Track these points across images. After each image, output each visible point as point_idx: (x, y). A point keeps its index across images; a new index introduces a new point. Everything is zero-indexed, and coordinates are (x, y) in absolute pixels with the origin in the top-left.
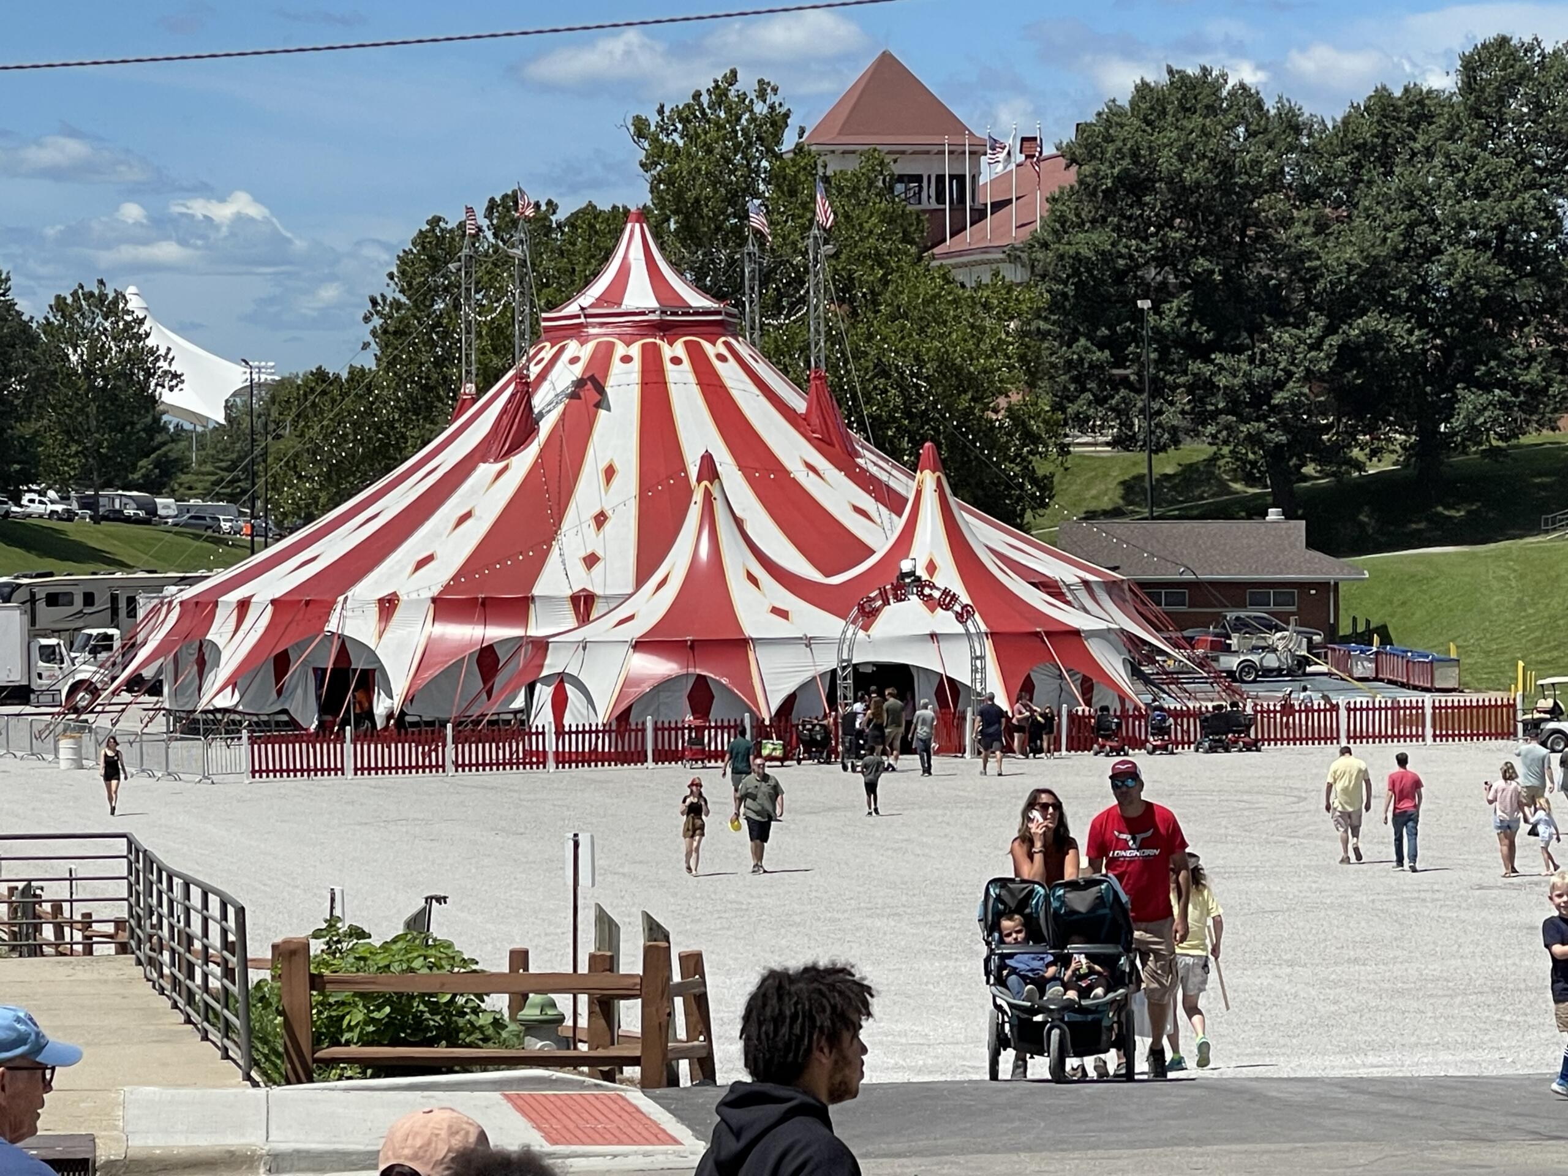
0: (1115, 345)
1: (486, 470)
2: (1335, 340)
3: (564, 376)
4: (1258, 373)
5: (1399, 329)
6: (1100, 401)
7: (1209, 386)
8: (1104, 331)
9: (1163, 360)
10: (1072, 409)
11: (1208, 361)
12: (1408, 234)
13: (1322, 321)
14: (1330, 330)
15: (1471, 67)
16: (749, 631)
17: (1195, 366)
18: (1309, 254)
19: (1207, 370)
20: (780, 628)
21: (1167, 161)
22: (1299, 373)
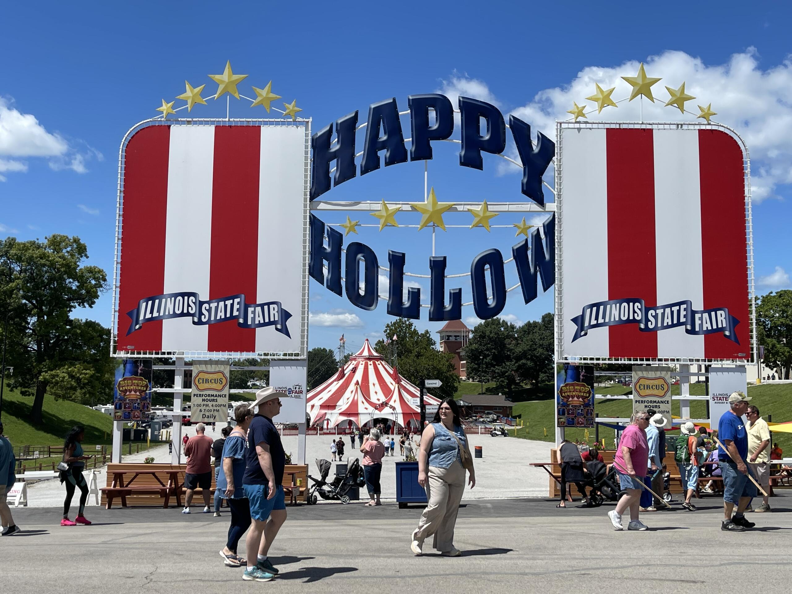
0: (478, 364)
1: (335, 383)
2: (517, 364)
3: (351, 367)
4: (503, 370)
5: (529, 362)
6: (475, 374)
7: (495, 372)
8: (476, 362)
9: (487, 367)
10: (471, 375)
11: (495, 367)
12: (531, 347)
13: (515, 361)
14: (516, 363)
15: (544, 318)
16: (359, 412)
17: (492, 368)
18: (513, 350)
19: (494, 369)
20: (366, 411)
21: (488, 333)
22: (510, 370)
